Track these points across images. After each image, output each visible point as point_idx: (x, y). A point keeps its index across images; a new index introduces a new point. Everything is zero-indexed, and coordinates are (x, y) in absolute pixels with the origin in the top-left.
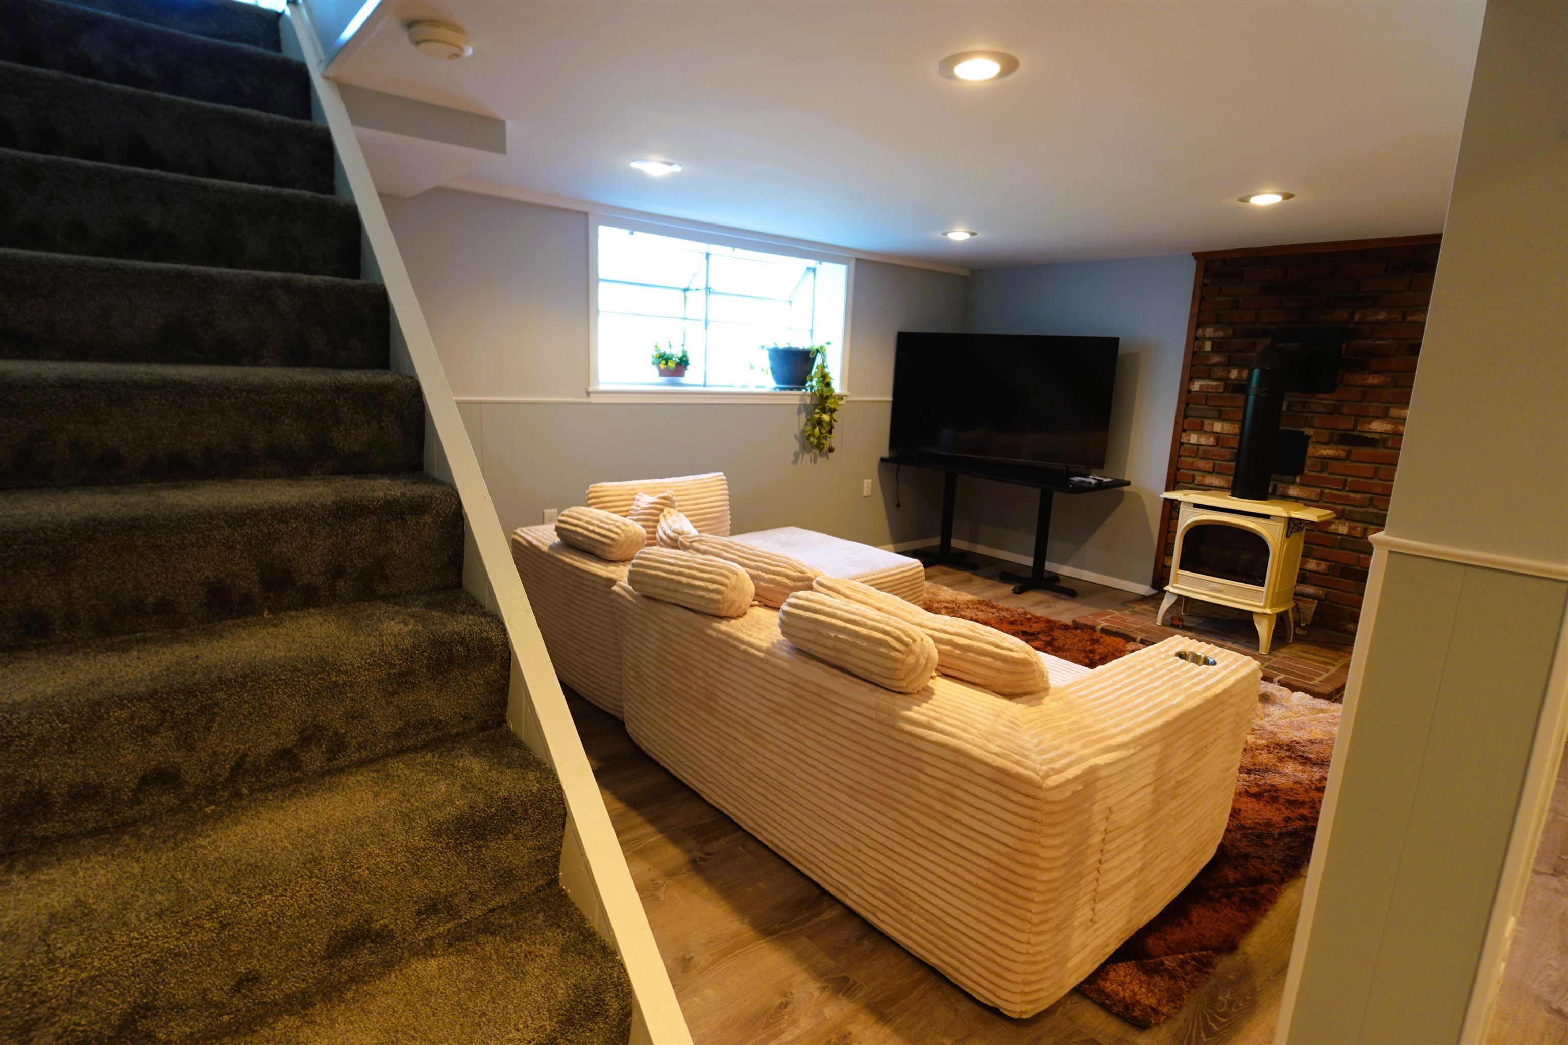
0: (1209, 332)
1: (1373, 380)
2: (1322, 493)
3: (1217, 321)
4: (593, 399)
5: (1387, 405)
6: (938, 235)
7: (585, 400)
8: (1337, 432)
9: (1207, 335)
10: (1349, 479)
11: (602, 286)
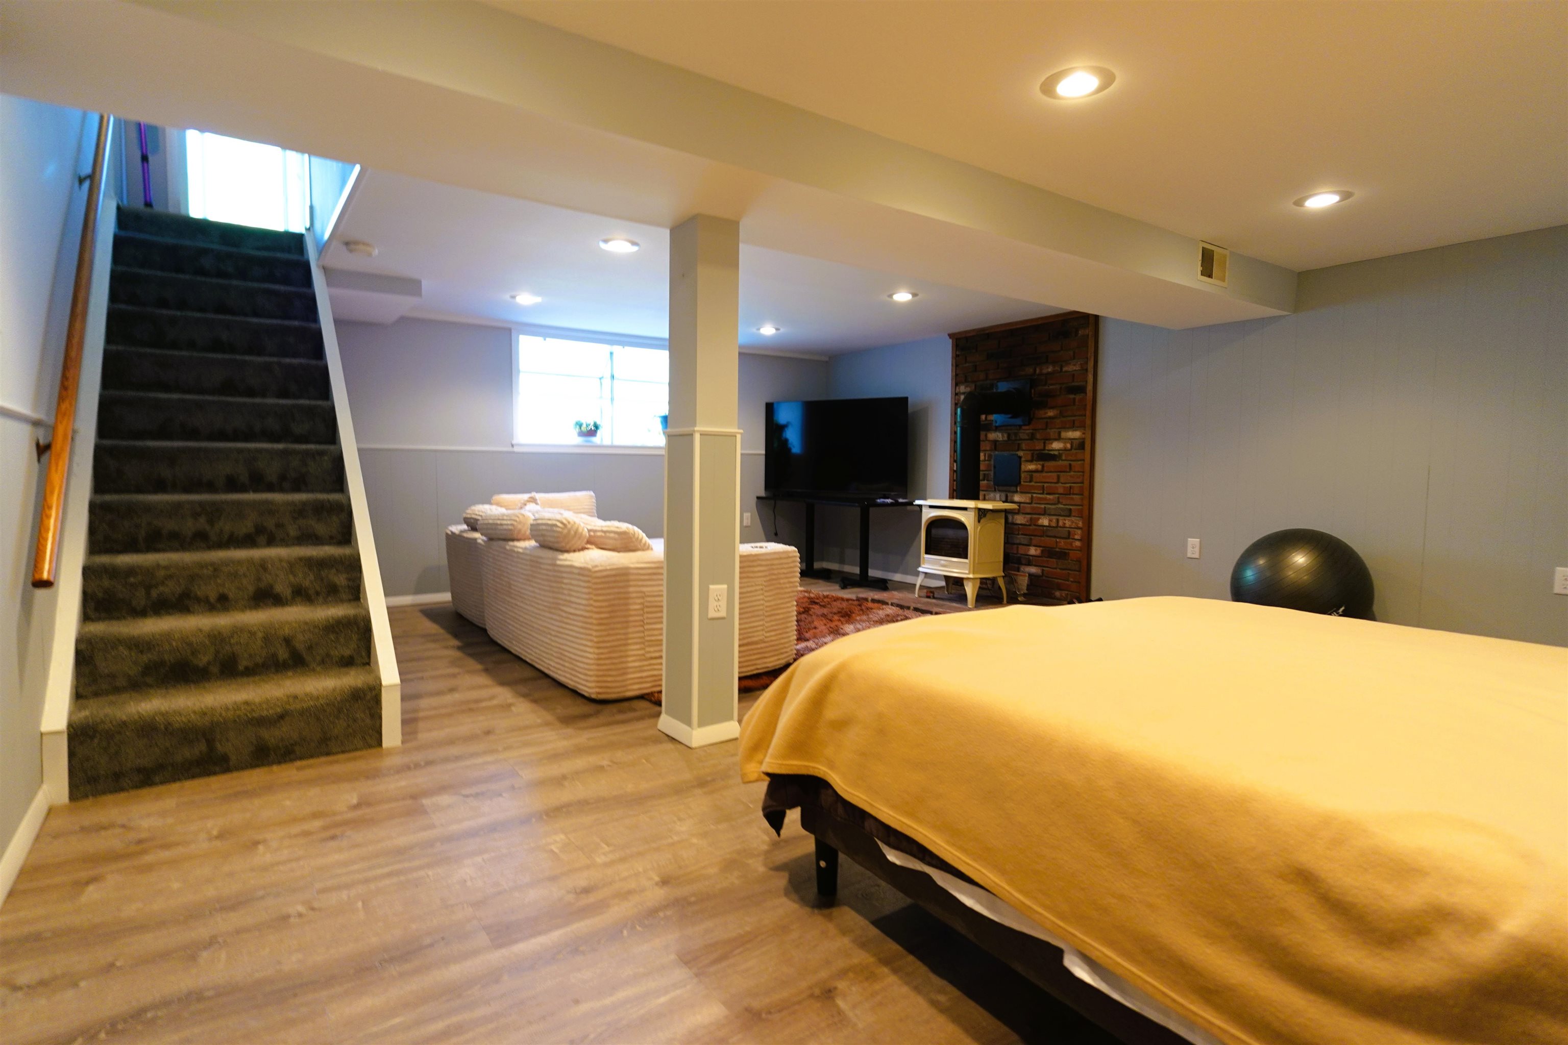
0: (962, 389)
1: (1051, 413)
2: (1032, 497)
3: (966, 381)
4: (516, 449)
5: (1059, 430)
6: (754, 330)
7: (510, 449)
8: (1036, 452)
9: (962, 391)
10: (1046, 485)
11: (521, 375)
